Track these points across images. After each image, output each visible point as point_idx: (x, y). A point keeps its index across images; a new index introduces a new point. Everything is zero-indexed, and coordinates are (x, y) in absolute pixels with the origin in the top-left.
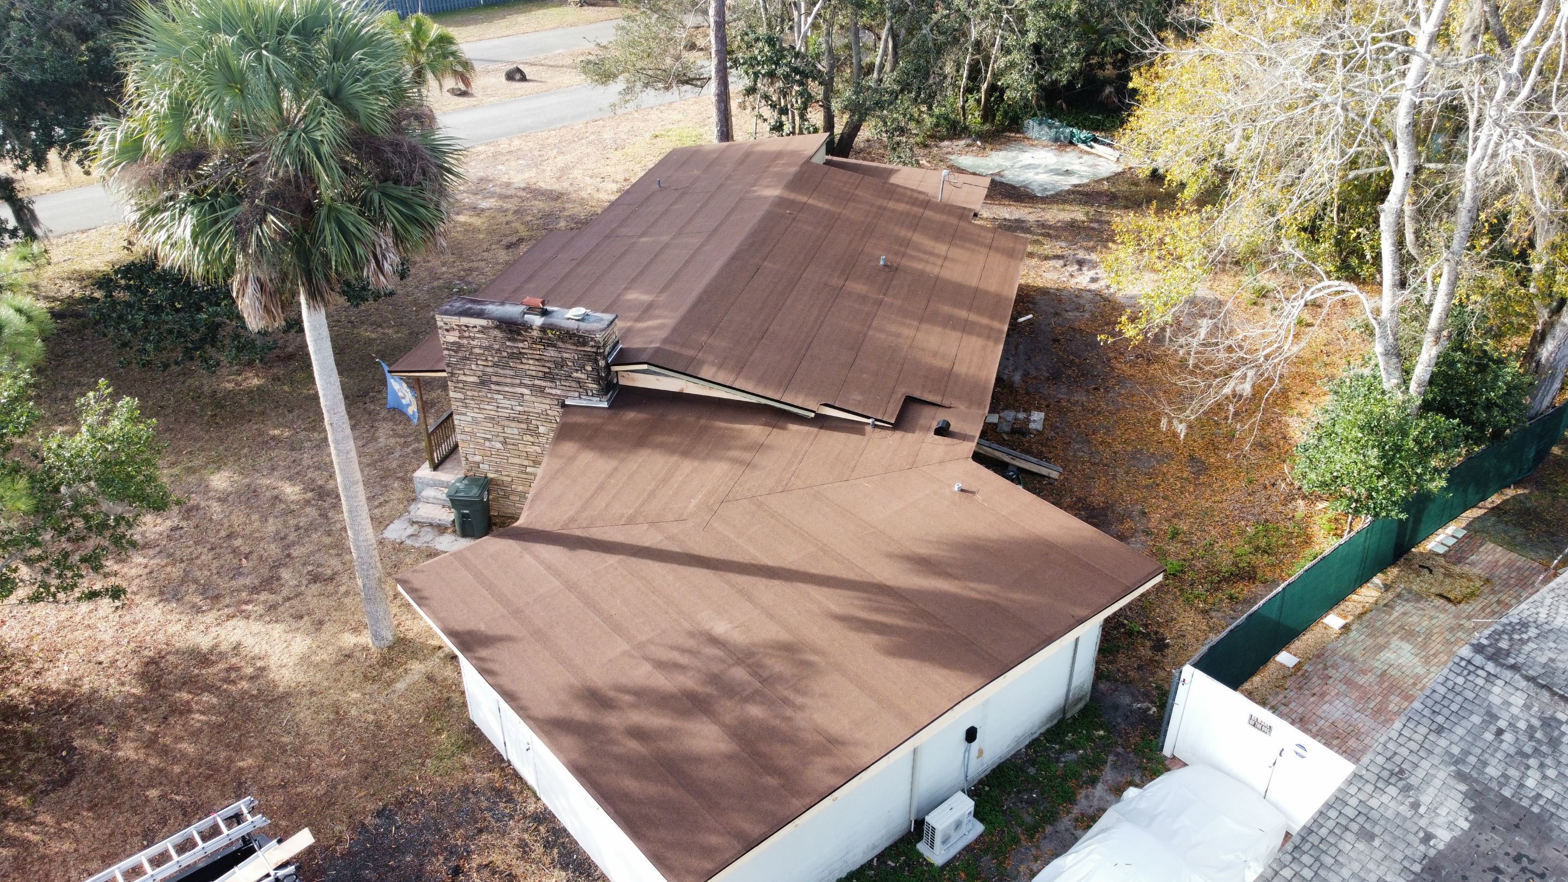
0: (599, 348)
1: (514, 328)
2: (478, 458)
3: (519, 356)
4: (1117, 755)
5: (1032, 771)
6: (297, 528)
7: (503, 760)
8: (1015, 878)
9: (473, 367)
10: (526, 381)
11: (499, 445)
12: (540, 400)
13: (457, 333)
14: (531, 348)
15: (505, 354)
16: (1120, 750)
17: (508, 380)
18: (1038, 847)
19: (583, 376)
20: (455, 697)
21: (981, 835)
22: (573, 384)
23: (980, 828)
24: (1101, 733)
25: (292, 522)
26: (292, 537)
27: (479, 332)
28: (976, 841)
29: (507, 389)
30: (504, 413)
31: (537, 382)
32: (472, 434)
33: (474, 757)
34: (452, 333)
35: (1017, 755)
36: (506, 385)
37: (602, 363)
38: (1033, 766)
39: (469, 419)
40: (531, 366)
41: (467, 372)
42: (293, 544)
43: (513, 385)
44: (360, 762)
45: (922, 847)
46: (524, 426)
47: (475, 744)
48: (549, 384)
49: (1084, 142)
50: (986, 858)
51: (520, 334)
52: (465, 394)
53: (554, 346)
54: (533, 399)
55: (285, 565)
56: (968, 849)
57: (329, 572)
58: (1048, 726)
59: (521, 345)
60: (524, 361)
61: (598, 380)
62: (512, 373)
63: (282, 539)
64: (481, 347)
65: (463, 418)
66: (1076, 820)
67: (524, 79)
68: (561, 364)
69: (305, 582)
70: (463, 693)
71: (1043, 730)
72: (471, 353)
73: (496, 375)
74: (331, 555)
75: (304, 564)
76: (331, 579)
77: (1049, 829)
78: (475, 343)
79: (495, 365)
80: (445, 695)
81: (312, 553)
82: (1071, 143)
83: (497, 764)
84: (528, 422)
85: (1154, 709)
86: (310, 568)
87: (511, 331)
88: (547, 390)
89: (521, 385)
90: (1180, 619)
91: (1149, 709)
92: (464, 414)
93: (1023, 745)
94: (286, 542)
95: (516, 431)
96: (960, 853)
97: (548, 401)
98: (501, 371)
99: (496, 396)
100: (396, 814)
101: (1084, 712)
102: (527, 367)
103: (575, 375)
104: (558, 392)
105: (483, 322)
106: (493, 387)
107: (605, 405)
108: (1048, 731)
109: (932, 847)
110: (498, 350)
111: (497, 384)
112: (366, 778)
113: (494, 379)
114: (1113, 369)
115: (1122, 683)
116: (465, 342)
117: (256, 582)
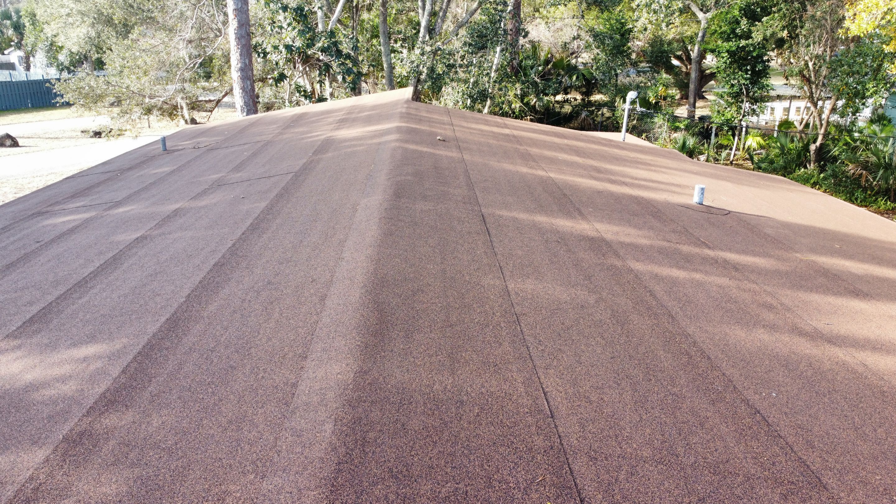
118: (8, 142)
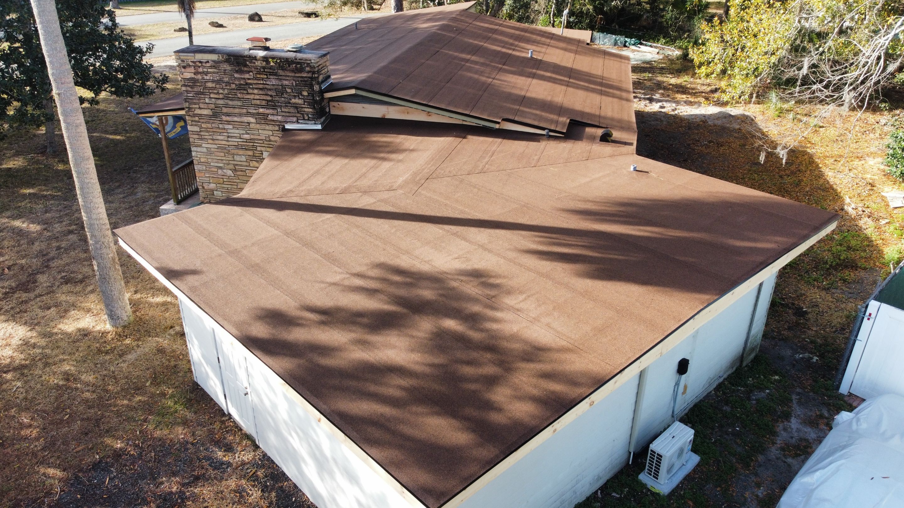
0: (314, 73)
1: (241, 60)
2: (212, 186)
3: (244, 87)
4: (798, 394)
5: (727, 408)
6: (59, 248)
7: (224, 414)
8: (744, 504)
9: (207, 100)
10: (252, 111)
11: (230, 173)
12: (263, 126)
13: (192, 70)
14: (256, 79)
15: (233, 86)
16: (798, 390)
17: (237, 111)
18: (756, 475)
19: (301, 102)
20: (182, 364)
21: (698, 465)
22: (292, 110)
23: (695, 459)
24: (777, 377)
25: (55, 244)
26: (53, 254)
27: (211, 67)
28: (694, 470)
29: (236, 119)
30: (234, 141)
31: (261, 110)
32: (207, 163)
33: (195, 413)
34: (188, 70)
35: (708, 395)
36: (234, 115)
37: (316, 88)
38: (727, 404)
39: (205, 150)
40: (255, 95)
41: (202, 106)
42: (53, 259)
43: (241, 115)
44: (83, 420)
45: (644, 477)
46: (250, 153)
47: (198, 402)
48: (270, 111)
49: (633, 45)
50: (710, 486)
51: (246, 66)
52: (201, 127)
53: (276, 74)
54: (258, 126)
55: (43, 273)
56: (688, 478)
57: (80, 276)
58: (730, 372)
59: (247, 76)
60: (250, 91)
61: (313, 104)
62: (239, 103)
63: (44, 255)
64: (213, 81)
65: (199, 149)
66: (782, 449)
67: (260, 20)
68: (281, 91)
69: (57, 284)
70: (189, 361)
71: (725, 376)
72: (205, 88)
73: (227, 106)
74: (84, 265)
75: (59, 272)
76: (81, 281)
77: (761, 458)
78: (208, 78)
79: (226, 98)
80: (173, 363)
81: (68, 264)
82: (625, 46)
83: (218, 418)
84: (254, 148)
85: (815, 358)
86: (63, 274)
87: (238, 64)
88: (270, 117)
89: (248, 114)
90: (808, 294)
91: (812, 358)
92: (200, 146)
93: (712, 389)
94: (48, 257)
95: (243, 158)
96: (681, 482)
97: (270, 127)
98: (230, 103)
99: (227, 127)
100: (112, 466)
101: (756, 360)
102: (252, 97)
103: (293, 101)
104: (279, 118)
105: (214, 57)
106: (224, 118)
107: (319, 127)
108: (729, 377)
109: (656, 476)
110: (228, 83)
111: (228, 115)
112: (86, 434)
113: (225, 110)
114: (694, 150)
115: (780, 340)
116: (199, 77)
117: (13, 284)
118: (257, 18)
